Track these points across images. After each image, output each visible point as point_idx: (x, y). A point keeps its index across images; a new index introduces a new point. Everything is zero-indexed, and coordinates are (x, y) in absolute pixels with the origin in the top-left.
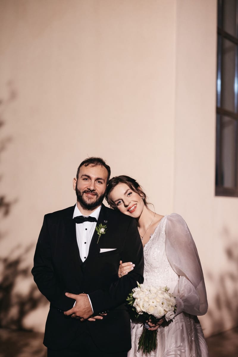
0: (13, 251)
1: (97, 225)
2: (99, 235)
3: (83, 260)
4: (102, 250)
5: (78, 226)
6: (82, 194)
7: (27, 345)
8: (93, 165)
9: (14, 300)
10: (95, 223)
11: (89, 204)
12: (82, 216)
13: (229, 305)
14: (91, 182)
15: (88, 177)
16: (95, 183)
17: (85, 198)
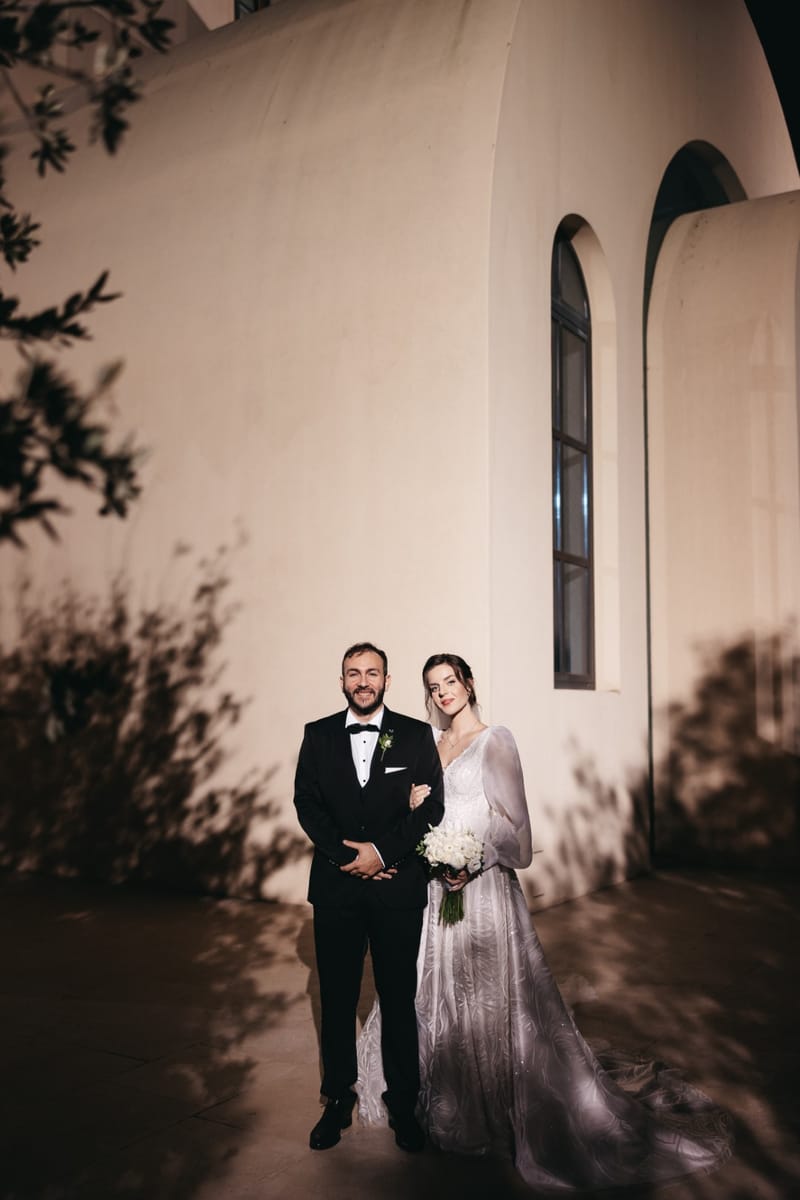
0: (245, 779)
1: (380, 736)
2: (383, 749)
4: (389, 770)
5: (354, 738)
6: (352, 695)
7: (270, 922)
8: (358, 653)
9: (248, 854)
10: (377, 734)
11: (365, 707)
12: (357, 724)
13: (580, 858)
14: (361, 676)
15: (356, 670)
16: (366, 677)
17: (358, 700)
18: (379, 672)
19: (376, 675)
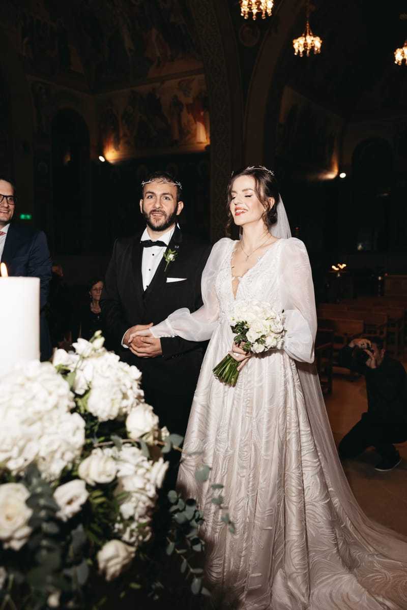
2: (167, 262)
11: (157, 227)
12: (150, 240)
14: (156, 199)
15: (152, 193)
16: (160, 200)
17: (153, 220)
18: (172, 197)
19: (169, 199)
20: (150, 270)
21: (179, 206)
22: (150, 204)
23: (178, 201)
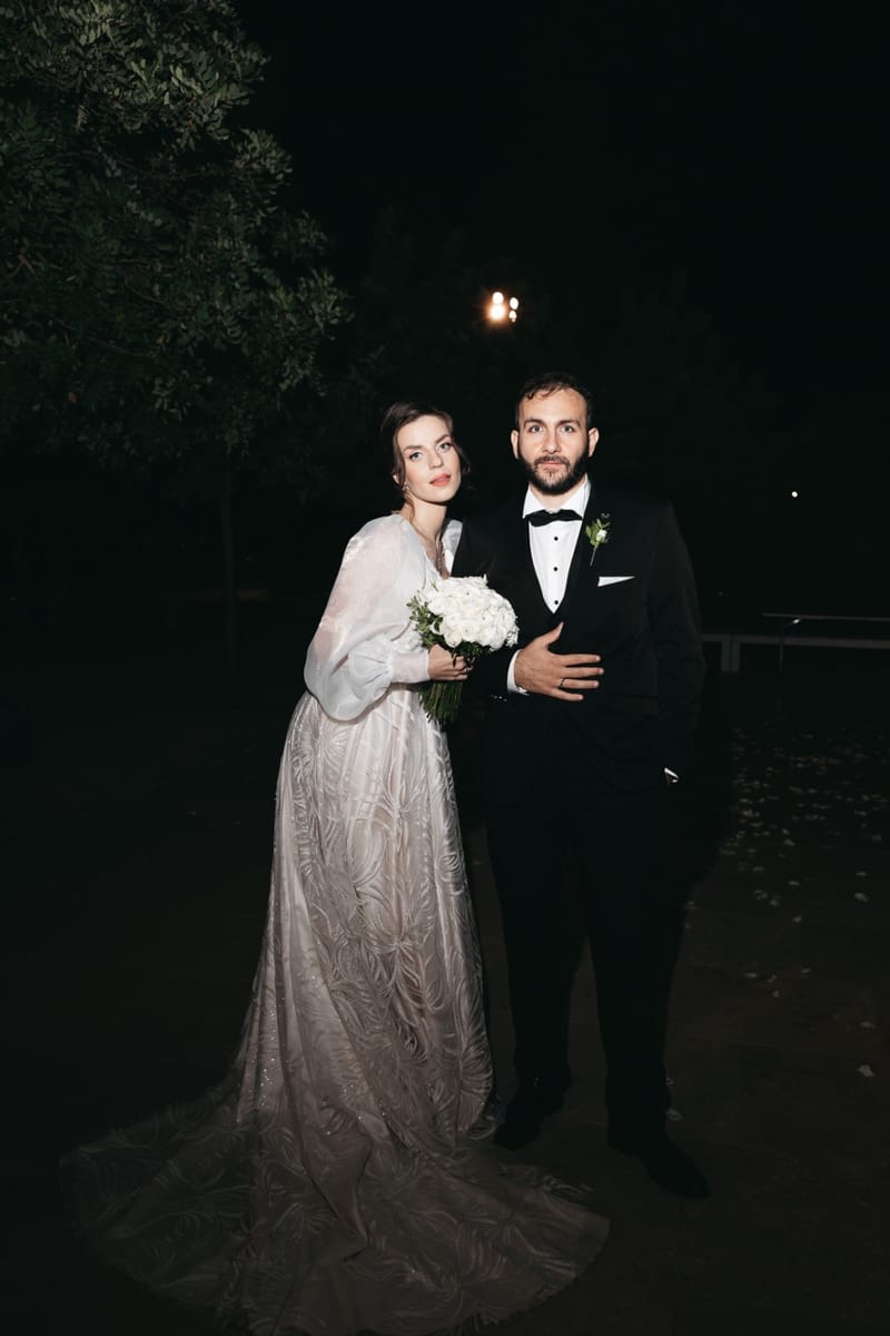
2: (594, 546)
3: (553, 608)
5: (538, 533)
6: (533, 467)
8: (544, 392)
10: (578, 524)
11: (553, 486)
12: (543, 511)
14: (548, 431)
15: (539, 421)
16: (556, 434)
17: (542, 473)
18: (579, 425)
19: (573, 430)
20: (556, 569)
21: (591, 437)
22: (536, 445)
23: (588, 429)
